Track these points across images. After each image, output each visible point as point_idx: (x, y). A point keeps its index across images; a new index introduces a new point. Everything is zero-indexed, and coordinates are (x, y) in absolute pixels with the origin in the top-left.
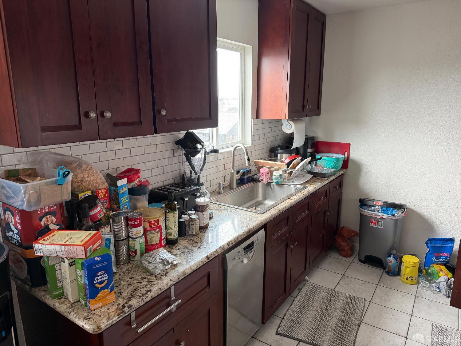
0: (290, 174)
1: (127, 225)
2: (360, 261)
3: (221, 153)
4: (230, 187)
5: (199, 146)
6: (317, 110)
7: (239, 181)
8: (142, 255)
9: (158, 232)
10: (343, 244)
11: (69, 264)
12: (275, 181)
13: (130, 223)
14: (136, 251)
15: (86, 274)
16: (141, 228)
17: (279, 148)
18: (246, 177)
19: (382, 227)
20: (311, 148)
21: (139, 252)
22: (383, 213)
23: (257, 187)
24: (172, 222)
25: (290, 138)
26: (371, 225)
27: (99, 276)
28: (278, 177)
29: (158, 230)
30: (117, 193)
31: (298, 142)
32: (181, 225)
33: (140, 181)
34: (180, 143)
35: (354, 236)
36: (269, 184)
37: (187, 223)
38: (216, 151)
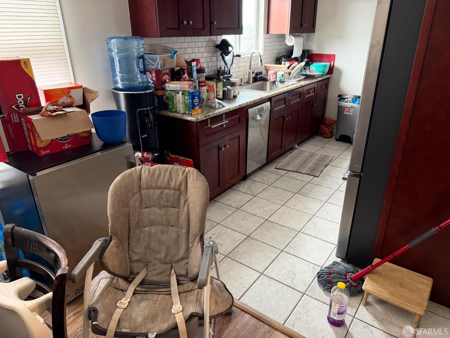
0: (290, 74)
1: (199, 85)
2: (336, 140)
3: (242, 58)
4: (248, 83)
5: (230, 49)
6: (312, 29)
7: (254, 80)
8: (206, 102)
9: (213, 92)
10: (325, 129)
11: (182, 93)
12: (278, 79)
13: (201, 84)
14: (204, 100)
15: (190, 97)
16: (206, 88)
17: (283, 57)
18: (258, 77)
19: (352, 114)
20: (307, 58)
21: (205, 100)
22: (353, 103)
23: (266, 84)
24: (220, 88)
25: (290, 51)
26: (345, 113)
27: (195, 99)
28: (281, 76)
29: (213, 91)
30: (192, 69)
31: (297, 53)
32: (224, 92)
33: (200, 66)
34: (217, 46)
35: (333, 124)
36: (274, 82)
37: (226, 92)
38: (239, 56)
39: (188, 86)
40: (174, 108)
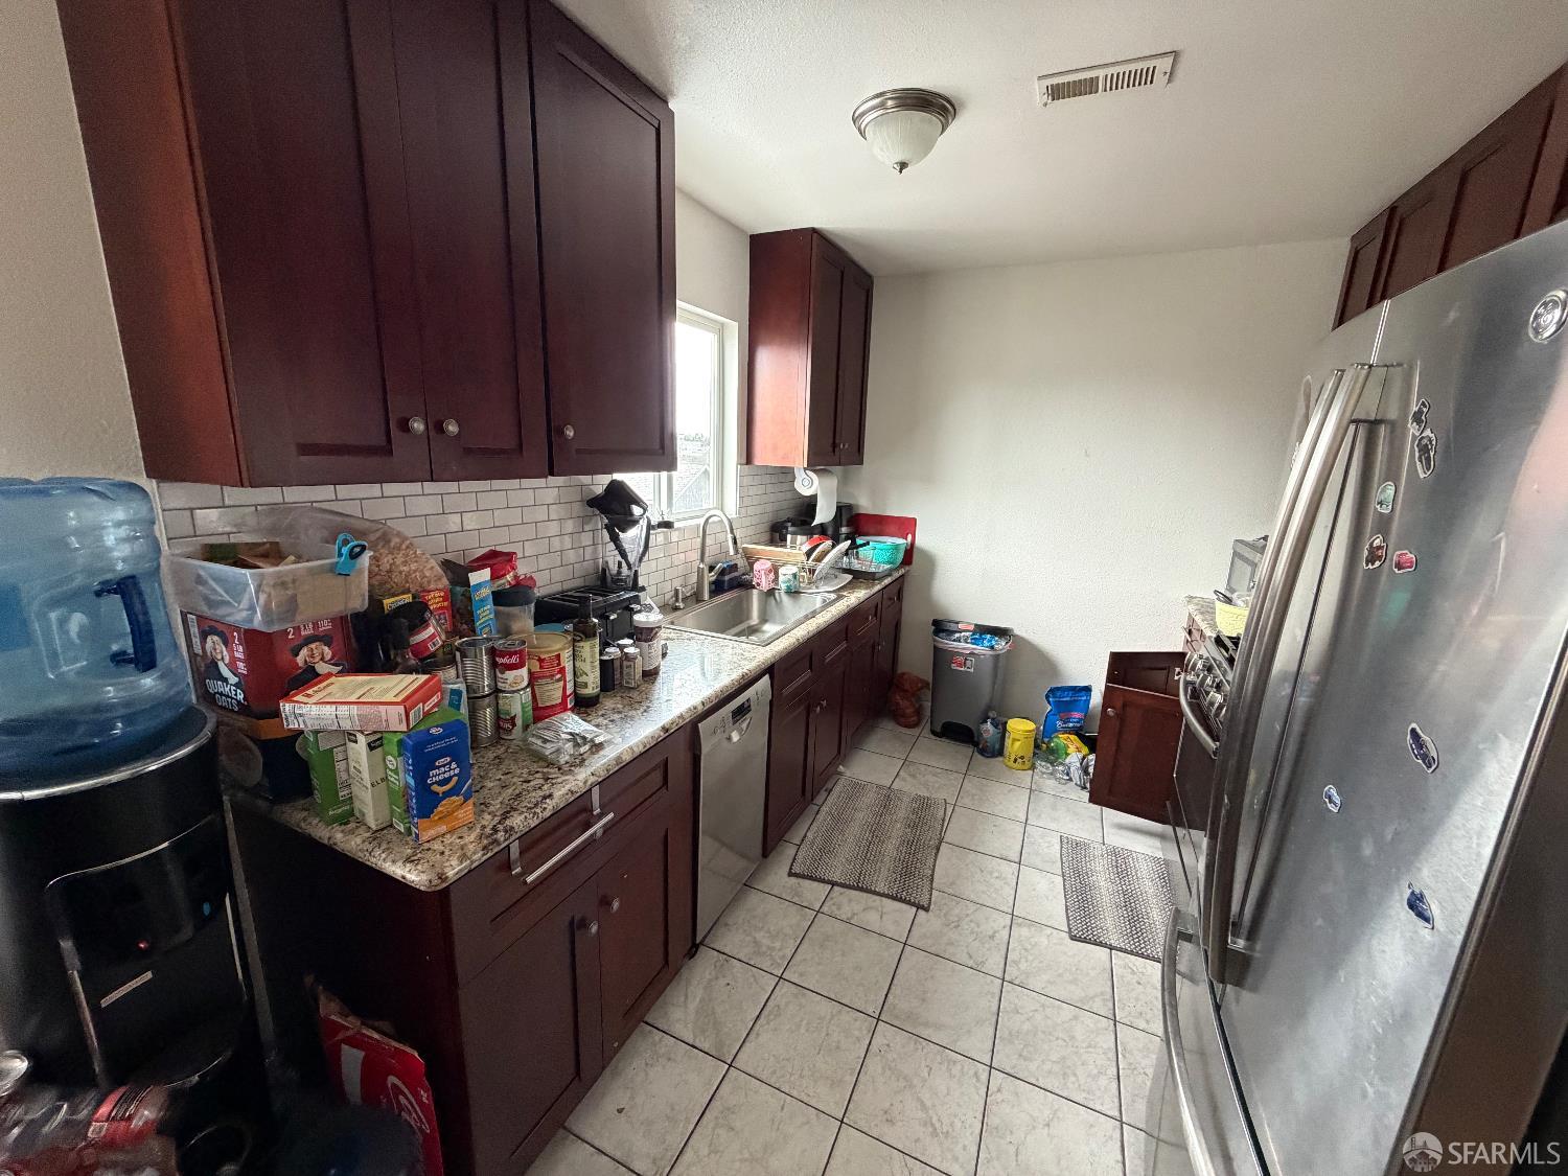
0: (812, 571)
1: (494, 665)
2: (933, 732)
3: (678, 529)
4: (697, 597)
5: (637, 510)
6: (857, 456)
7: (713, 587)
8: (526, 727)
9: (559, 680)
10: (903, 703)
11: (369, 745)
12: (783, 586)
13: (500, 660)
14: (513, 718)
15: (409, 765)
16: (524, 672)
17: (790, 524)
18: (727, 578)
19: (972, 670)
20: (847, 526)
21: (519, 722)
22: (973, 644)
23: (749, 600)
24: (588, 660)
25: (809, 506)
26: (954, 666)
27: (439, 767)
28: (791, 577)
29: (559, 676)
30: (470, 599)
31: (824, 514)
32: (606, 667)
33: (516, 577)
34: (596, 503)
35: (922, 688)
36: (771, 592)
37: (617, 664)
38: (667, 525)
39: (401, 709)
40: (337, 802)
